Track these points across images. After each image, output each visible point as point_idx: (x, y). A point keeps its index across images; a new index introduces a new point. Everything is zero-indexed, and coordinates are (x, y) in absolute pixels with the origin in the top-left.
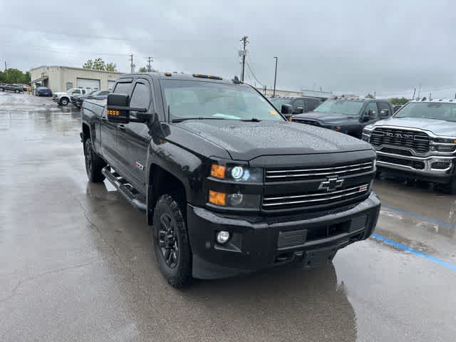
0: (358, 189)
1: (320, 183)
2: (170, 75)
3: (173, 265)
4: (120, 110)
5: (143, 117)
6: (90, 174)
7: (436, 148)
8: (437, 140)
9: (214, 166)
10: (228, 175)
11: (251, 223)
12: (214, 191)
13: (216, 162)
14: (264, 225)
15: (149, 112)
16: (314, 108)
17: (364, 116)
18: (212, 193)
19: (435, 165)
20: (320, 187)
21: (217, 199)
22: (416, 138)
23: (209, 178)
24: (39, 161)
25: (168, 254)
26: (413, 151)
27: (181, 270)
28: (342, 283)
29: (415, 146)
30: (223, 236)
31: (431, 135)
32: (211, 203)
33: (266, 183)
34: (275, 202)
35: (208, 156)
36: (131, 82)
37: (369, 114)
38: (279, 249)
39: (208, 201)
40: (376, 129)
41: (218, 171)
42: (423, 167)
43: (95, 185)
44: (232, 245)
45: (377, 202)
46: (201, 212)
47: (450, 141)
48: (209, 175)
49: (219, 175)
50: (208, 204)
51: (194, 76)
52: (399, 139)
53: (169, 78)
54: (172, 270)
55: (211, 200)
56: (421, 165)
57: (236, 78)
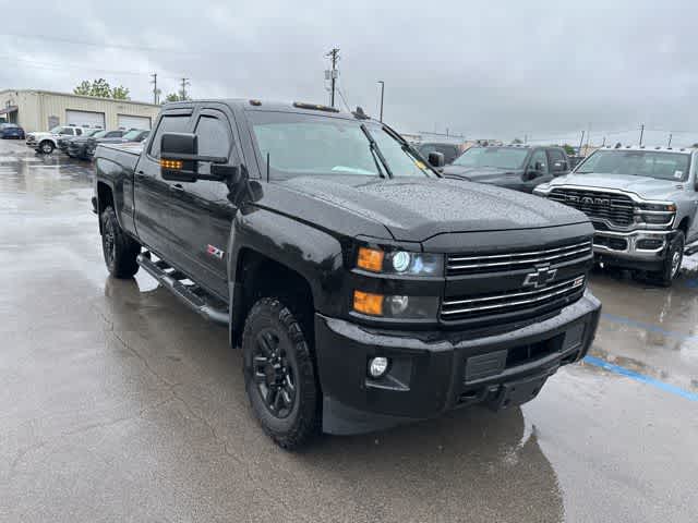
1: (526, 274)
2: (259, 104)
3: (283, 412)
5: (221, 172)
6: (112, 265)
7: (644, 218)
8: (643, 206)
9: (363, 252)
10: (387, 265)
11: (426, 342)
12: (362, 291)
13: (365, 245)
14: (445, 346)
15: (231, 163)
16: (453, 160)
17: (529, 170)
18: (359, 295)
19: (641, 244)
20: (526, 283)
21: (368, 304)
22: (615, 203)
23: (354, 271)
25: (273, 396)
26: (610, 224)
27: (299, 422)
29: (613, 216)
30: (379, 366)
31: (636, 199)
32: (357, 311)
33: (449, 278)
34: (459, 307)
35: (352, 235)
36: (189, 115)
37: (537, 168)
38: (467, 383)
39: (352, 309)
40: (554, 191)
41: (371, 260)
42: (624, 248)
43: (120, 282)
44: (392, 378)
45: (597, 302)
46: (340, 327)
47: (663, 207)
48: (355, 265)
49: (371, 265)
50: (352, 313)
51: (296, 105)
52: (589, 205)
53: (258, 108)
54: (284, 422)
55: (357, 306)
56: (622, 244)
57: (359, 110)
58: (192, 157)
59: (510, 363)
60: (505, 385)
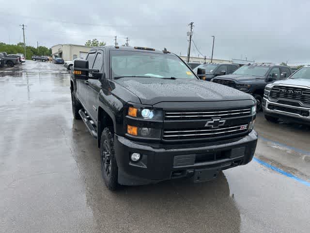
0: (239, 128)
2: (118, 48)
3: (109, 175)
4: (82, 71)
5: (97, 76)
9: (130, 109)
10: (139, 114)
11: (153, 148)
12: (131, 125)
13: (132, 106)
14: (162, 150)
15: (101, 72)
17: (269, 77)
18: (129, 127)
20: (206, 125)
21: (132, 131)
23: (127, 116)
24: (45, 104)
25: (107, 168)
26: (301, 103)
28: (233, 195)
29: (303, 99)
30: (136, 157)
32: (128, 134)
33: (165, 121)
34: (171, 134)
35: (127, 101)
36: (94, 53)
38: (175, 167)
39: (127, 132)
40: (274, 87)
41: (133, 112)
42: (308, 115)
44: (141, 163)
46: (122, 140)
48: (127, 114)
49: (134, 114)
50: (126, 134)
51: (135, 48)
52: (291, 94)
54: (109, 178)
55: (129, 132)
56: (307, 113)
57: (165, 49)
58: (86, 69)
59: (197, 161)
60: (196, 170)
